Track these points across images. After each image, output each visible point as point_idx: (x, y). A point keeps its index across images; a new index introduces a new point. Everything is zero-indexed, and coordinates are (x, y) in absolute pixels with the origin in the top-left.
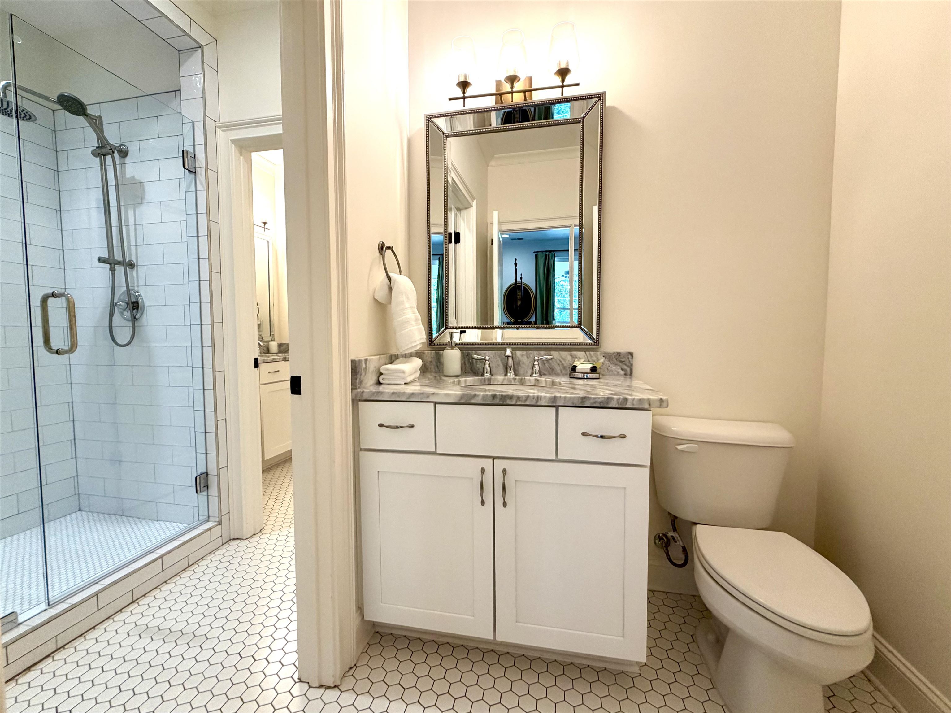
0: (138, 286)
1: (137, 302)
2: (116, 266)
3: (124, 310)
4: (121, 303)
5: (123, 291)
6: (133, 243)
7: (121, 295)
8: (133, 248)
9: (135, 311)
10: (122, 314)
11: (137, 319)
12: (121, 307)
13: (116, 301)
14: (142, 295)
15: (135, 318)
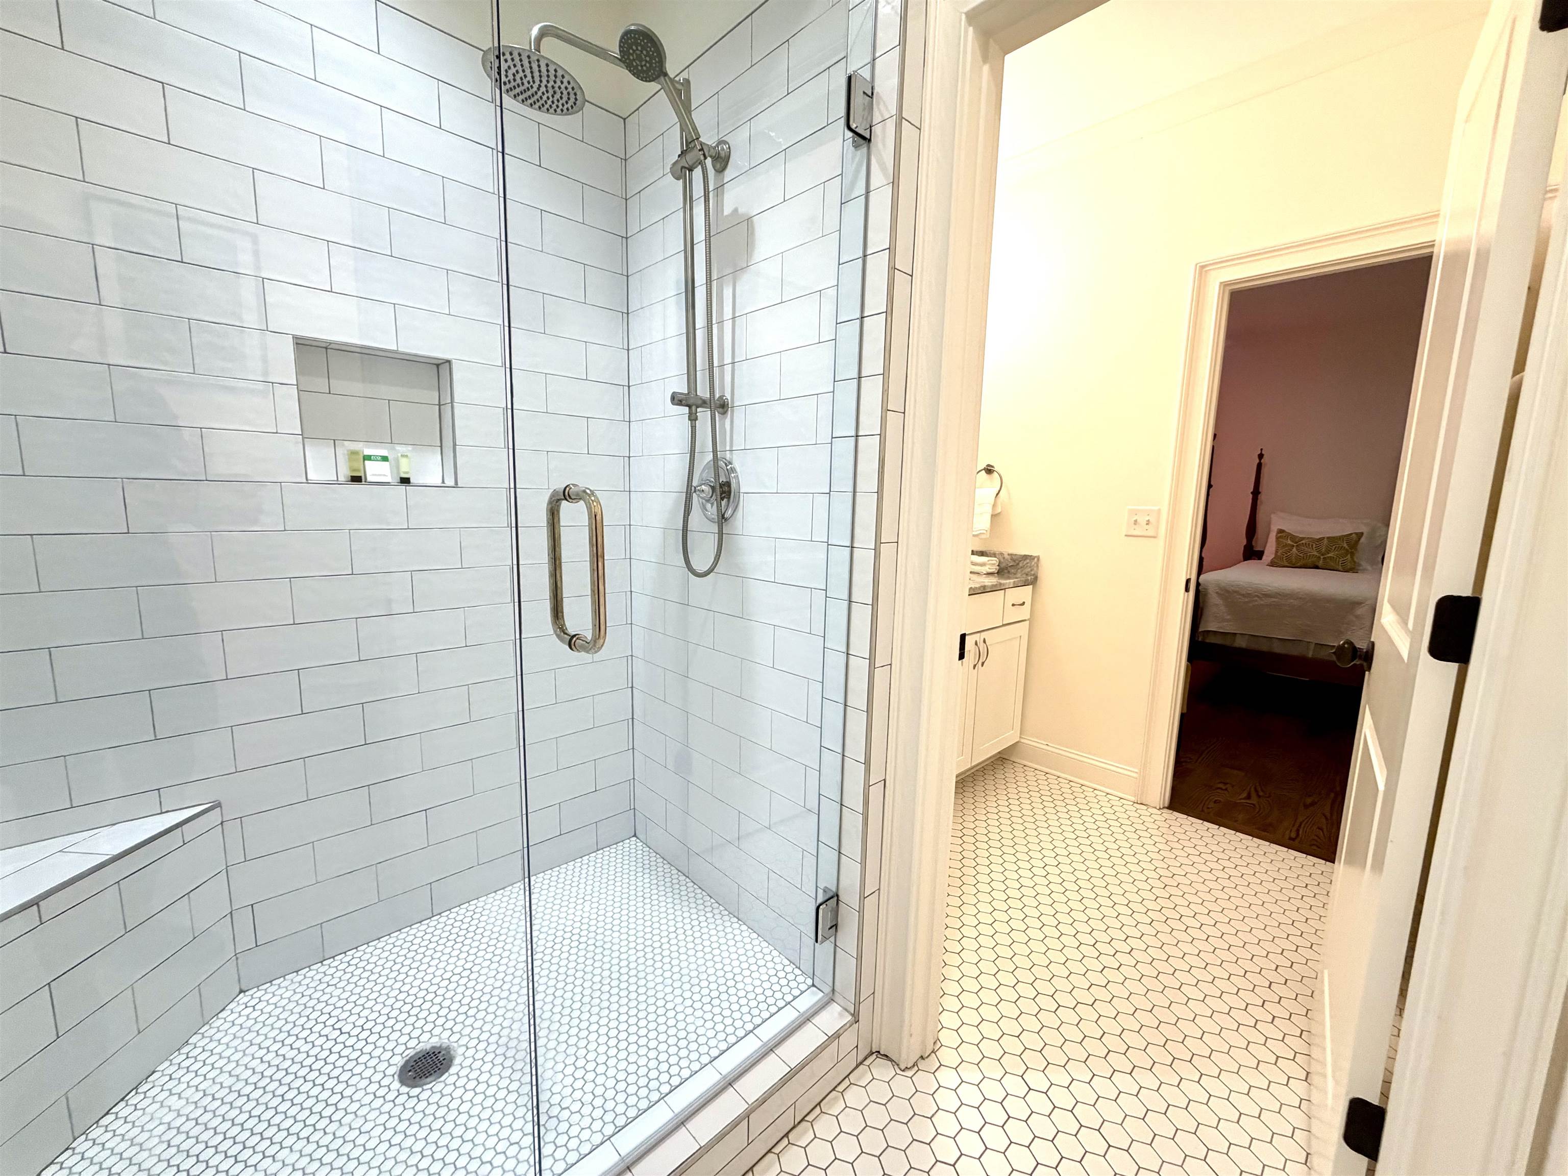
0: (731, 451)
1: (728, 484)
2: (699, 410)
3: (708, 501)
4: (703, 486)
5: (706, 462)
6: (727, 359)
7: (703, 470)
8: (728, 368)
9: (724, 503)
10: (704, 508)
11: (726, 520)
12: (703, 495)
13: (695, 483)
14: (738, 470)
15: (723, 516)
